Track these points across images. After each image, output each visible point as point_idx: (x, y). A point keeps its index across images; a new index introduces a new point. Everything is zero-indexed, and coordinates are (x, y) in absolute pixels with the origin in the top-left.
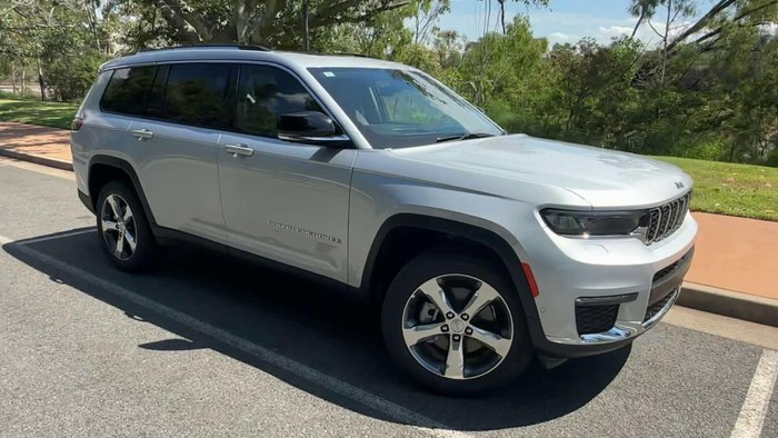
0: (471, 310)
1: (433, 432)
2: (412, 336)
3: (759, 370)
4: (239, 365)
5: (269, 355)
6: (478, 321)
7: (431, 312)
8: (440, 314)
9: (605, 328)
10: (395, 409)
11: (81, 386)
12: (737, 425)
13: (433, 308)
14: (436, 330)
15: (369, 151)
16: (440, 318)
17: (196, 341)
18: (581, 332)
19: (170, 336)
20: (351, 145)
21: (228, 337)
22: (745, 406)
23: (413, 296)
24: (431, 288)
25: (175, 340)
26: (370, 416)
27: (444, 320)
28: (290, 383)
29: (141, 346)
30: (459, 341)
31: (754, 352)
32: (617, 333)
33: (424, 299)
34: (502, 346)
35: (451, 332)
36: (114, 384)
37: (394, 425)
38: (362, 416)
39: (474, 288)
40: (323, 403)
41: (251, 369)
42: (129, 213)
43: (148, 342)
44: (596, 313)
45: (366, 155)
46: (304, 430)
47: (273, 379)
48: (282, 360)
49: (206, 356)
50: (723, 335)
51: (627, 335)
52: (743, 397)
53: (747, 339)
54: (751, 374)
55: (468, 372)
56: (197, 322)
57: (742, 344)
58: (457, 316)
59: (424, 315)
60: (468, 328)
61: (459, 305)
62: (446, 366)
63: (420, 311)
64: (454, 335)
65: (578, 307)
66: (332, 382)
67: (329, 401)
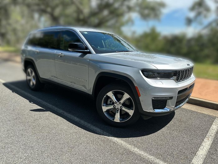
0: (122, 101)
1: (108, 137)
2: (105, 109)
3: (214, 123)
4: (56, 116)
5: (66, 114)
6: (124, 105)
7: (111, 102)
8: (113, 102)
9: (163, 108)
10: (98, 130)
11: (9, 121)
12: (205, 140)
13: (111, 100)
14: (112, 107)
15: (94, 54)
16: (113, 103)
17: (47, 109)
18: (154, 108)
19: (39, 108)
20: (90, 53)
21: (56, 109)
22: (208, 134)
23: (105, 96)
24: (110, 94)
25: (41, 109)
26: (90, 132)
27: (114, 104)
28: (69, 122)
29: (30, 110)
30: (118, 110)
31: (213, 118)
32: (167, 110)
33: (108, 98)
34: (131, 112)
35: (116, 108)
36: (19, 120)
37: (97, 135)
38: (88, 132)
39: (123, 94)
40: (78, 128)
41: (59, 117)
42: (33, 74)
43: (32, 109)
44: (159, 103)
45: (94, 55)
46: (69, 136)
47: (65, 121)
48: (69, 115)
49: (48, 113)
50: (204, 113)
51: (170, 110)
52: (208, 131)
53: (211, 114)
54: (211, 124)
55: (121, 120)
56: (48, 104)
57: (209, 116)
58: (118, 103)
59: (109, 102)
60: (121, 106)
61: (118, 99)
62: (114, 118)
63: (107, 101)
64: (117, 109)
65: (153, 100)
66: (82, 122)
67: (80, 127)
